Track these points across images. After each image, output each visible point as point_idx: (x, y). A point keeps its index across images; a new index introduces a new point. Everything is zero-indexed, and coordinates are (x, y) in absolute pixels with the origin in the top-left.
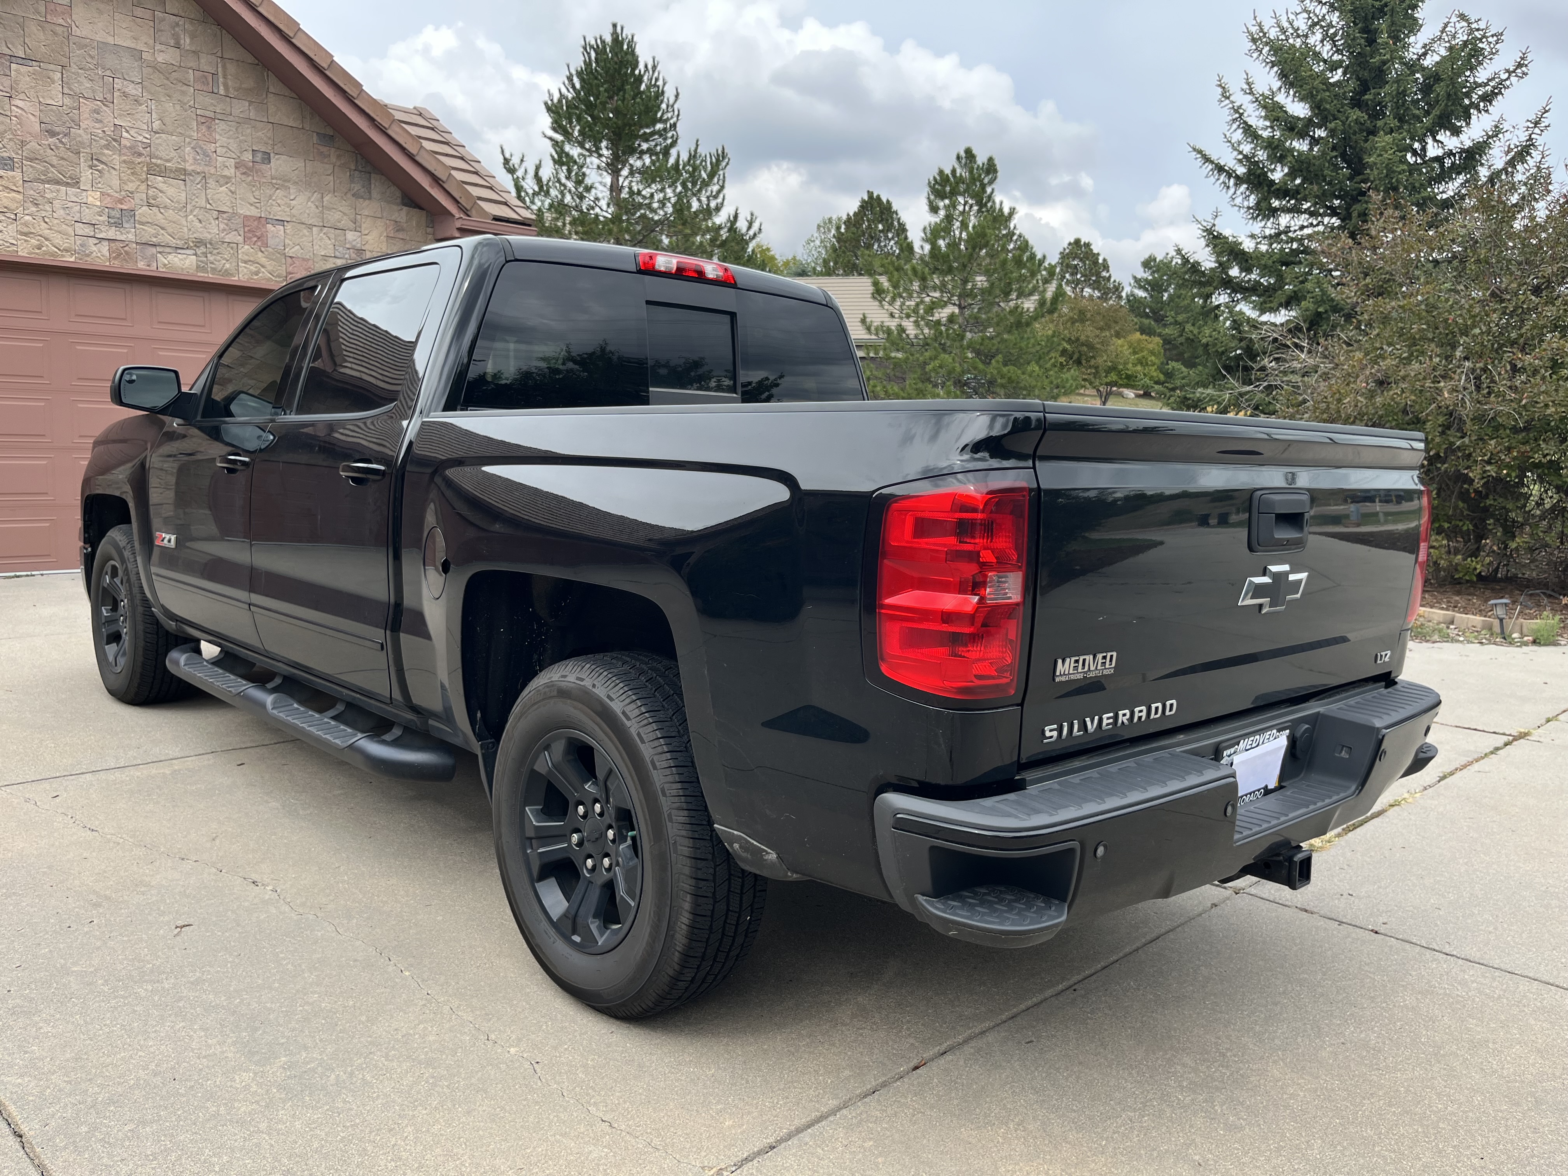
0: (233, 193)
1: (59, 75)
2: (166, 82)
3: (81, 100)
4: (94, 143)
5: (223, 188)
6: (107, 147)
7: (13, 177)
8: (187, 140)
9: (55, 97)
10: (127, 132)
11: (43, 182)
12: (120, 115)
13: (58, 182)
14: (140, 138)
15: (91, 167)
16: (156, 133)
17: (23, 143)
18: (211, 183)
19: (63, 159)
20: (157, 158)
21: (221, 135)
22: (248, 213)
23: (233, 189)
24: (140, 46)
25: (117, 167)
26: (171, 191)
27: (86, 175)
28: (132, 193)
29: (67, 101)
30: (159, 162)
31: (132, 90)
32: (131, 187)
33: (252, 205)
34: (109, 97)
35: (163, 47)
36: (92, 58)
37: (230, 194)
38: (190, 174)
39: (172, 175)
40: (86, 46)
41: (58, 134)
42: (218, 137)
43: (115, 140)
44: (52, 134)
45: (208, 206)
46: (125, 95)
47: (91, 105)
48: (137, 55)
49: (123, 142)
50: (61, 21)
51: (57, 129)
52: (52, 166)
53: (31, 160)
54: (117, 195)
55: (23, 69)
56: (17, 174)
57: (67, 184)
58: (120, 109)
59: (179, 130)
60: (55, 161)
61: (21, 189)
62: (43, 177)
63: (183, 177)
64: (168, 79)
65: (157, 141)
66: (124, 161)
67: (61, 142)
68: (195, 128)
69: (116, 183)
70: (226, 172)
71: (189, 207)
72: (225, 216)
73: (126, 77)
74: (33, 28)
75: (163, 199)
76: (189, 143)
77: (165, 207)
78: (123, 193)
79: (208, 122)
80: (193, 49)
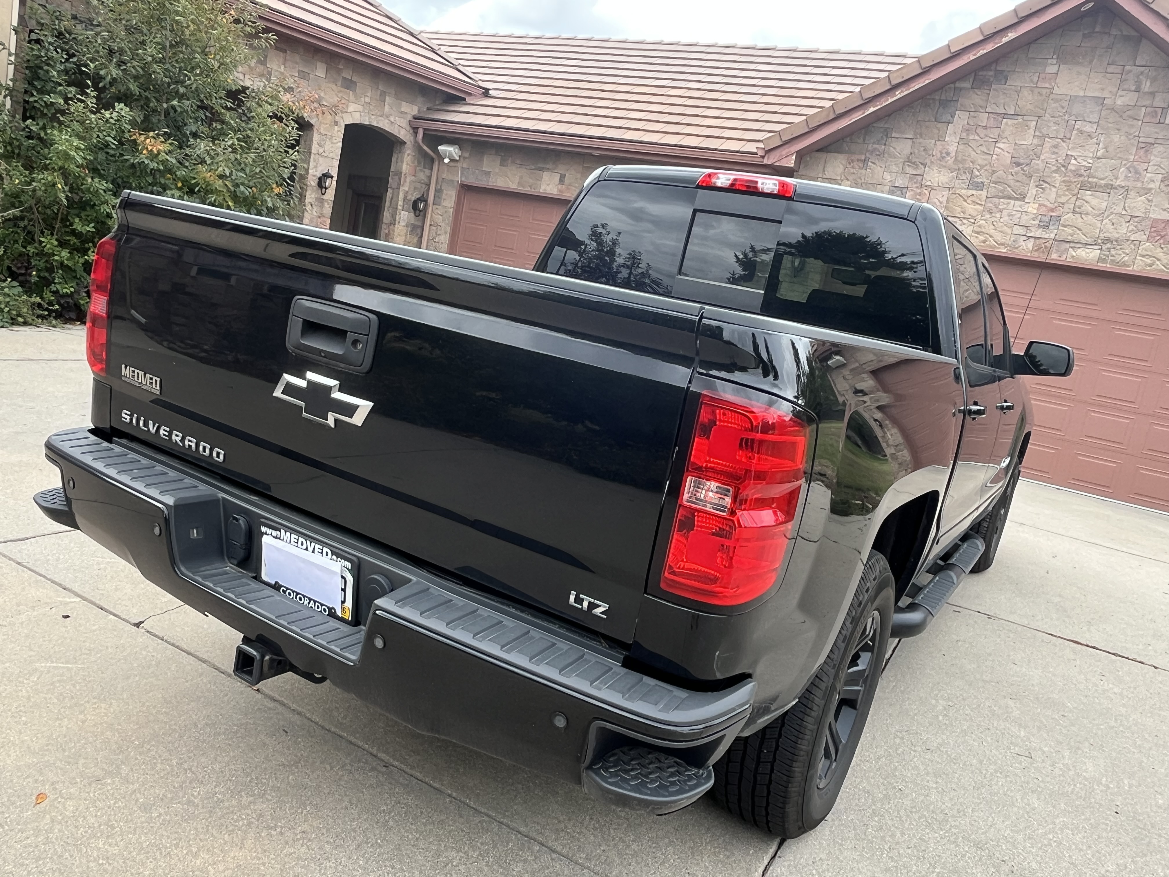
0: (1149, 201)
1: (1035, 123)
2: (1121, 119)
3: (1047, 139)
4: (1047, 169)
5: (1143, 198)
6: (1055, 171)
7: (981, 195)
8: (1124, 162)
9: (1028, 140)
10: (1075, 159)
11: (1000, 198)
12: (1073, 148)
13: (1010, 198)
14: (1084, 163)
15: (1037, 186)
16: (1099, 158)
17: (994, 172)
18: (1132, 194)
19: (1018, 181)
20: (1094, 177)
21: (1155, 156)
22: (1159, 217)
23: (1150, 198)
24: (1106, 94)
25: (1057, 185)
26: (1094, 202)
27: (1033, 191)
28: (1063, 204)
29: (1036, 141)
30: (1095, 180)
31: (1088, 128)
32: (1063, 199)
33: (1164, 210)
34: (1068, 136)
35: (1124, 93)
36: (1063, 108)
37: (1146, 202)
38: (1116, 188)
39: (1101, 190)
40: (1061, 100)
41: (1022, 164)
42: (1152, 158)
43: (1064, 166)
44: (1018, 164)
45: (1124, 212)
46: (1081, 132)
47: (1054, 142)
48: (1100, 101)
49: (1071, 167)
50: (1047, 85)
51: (1022, 161)
52: (1009, 186)
53: (996, 183)
54: (1049, 205)
55: (1010, 122)
56: (984, 193)
57: (1017, 199)
58: (1074, 143)
59: (1119, 155)
60: (1012, 183)
61: (983, 203)
62: (1001, 194)
63: (1108, 191)
64: (1121, 116)
65: (1097, 165)
66: (1064, 181)
67: (1022, 169)
68: (1134, 152)
69: (1053, 196)
70: (1152, 185)
71: (1106, 214)
72: (1136, 220)
73: (1086, 119)
74: (1025, 93)
75: (1087, 208)
76: (1125, 165)
77: (1087, 214)
78: (1056, 204)
79: (1147, 147)
80: (1151, 90)
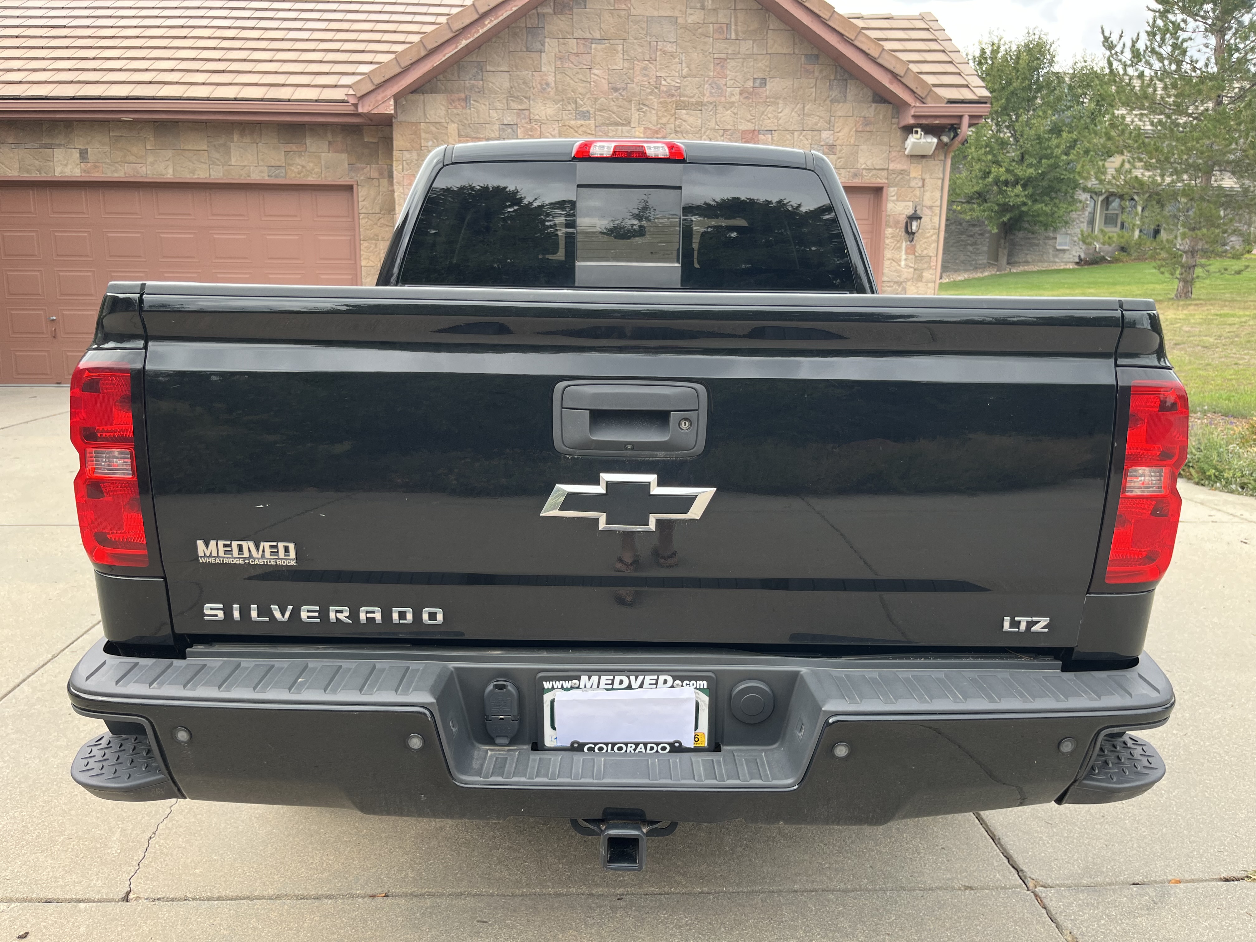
0: (735, 114)
1: (621, 46)
2: (694, 37)
3: (635, 62)
4: (642, 92)
5: (729, 112)
6: (651, 93)
7: (589, 124)
8: (706, 79)
9: (619, 64)
10: (665, 80)
11: (608, 125)
12: (660, 69)
13: (617, 124)
14: (673, 83)
15: (638, 110)
16: (684, 77)
17: (596, 100)
18: (720, 108)
19: (620, 107)
20: (684, 96)
21: (730, 71)
22: (746, 128)
23: (735, 111)
24: (677, 14)
25: (655, 108)
26: (691, 120)
27: (635, 115)
28: (665, 125)
29: (626, 64)
30: (686, 99)
31: (670, 48)
32: (664, 120)
33: (748, 121)
34: (653, 56)
35: (692, 11)
36: (643, 29)
37: (733, 115)
38: (705, 105)
39: (693, 108)
40: (639, 21)
41: (619, 89)
42: (728, 73)
43: (656, 88)
44: (616, 90)
45: (717, 127)
46: (664, 52)
47: (642, 65)
48: (673, 20)
49: (662, 88)
50: (624, 7)
51: (619, 86)
52: (614, 113)
53: (600, 110)
54: (654, 128)
55: (599, 47)
56: (592, 122)
57: (623, 125)
58: (660, 64)
59: (701, 73)
60: (615, 109)
61: (593, 132)
62: (608, 122)
63: (700, 108)
64: (694, 35)
65: (685, 84)
66: (661, 103)
67: (621, 95)
68: (712, 68)
69: (654, 119)
70: (733, 99)
71: (703, 130)
72: (728, 133)
73: (666, 39)
74: (606, 15)
75: (686, 126)
76: (708, 81)
77: (687, 132)
78: (659, 126)
79: (722, 62)
80: (714, 7)
